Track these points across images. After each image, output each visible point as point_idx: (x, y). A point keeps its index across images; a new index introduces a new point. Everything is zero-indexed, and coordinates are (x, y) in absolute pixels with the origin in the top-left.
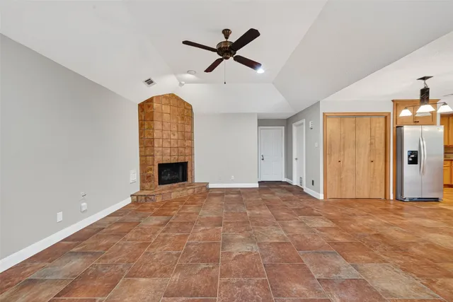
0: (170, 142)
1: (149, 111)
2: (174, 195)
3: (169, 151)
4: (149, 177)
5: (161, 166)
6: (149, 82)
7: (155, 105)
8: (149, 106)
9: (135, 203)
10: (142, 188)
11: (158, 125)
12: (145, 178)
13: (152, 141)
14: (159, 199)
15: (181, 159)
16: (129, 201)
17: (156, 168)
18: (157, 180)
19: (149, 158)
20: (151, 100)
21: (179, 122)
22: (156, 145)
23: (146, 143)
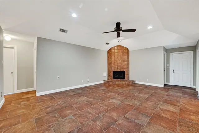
0: (117, 63)
1: (110, 52)
2: (117, 83)
3: (117, 67)
4: (110, 75)
5: (114, 72)
6: (107, 44)
7: (112, 50)
8: (110, 51)
9: (104, 83)
10: (108, 79)
11: (113, 57)
12: (109, 76)
13: (111, 63)
14: (111, 83)
15: (122, 70)
16: (103, 82)
17: (112, 73)
18: (112, 77)
19: (110, 69)
20: (111, 49)
21: (122, 55)
22: (112, 64)
23: (109, 64)
